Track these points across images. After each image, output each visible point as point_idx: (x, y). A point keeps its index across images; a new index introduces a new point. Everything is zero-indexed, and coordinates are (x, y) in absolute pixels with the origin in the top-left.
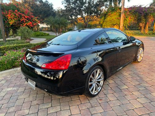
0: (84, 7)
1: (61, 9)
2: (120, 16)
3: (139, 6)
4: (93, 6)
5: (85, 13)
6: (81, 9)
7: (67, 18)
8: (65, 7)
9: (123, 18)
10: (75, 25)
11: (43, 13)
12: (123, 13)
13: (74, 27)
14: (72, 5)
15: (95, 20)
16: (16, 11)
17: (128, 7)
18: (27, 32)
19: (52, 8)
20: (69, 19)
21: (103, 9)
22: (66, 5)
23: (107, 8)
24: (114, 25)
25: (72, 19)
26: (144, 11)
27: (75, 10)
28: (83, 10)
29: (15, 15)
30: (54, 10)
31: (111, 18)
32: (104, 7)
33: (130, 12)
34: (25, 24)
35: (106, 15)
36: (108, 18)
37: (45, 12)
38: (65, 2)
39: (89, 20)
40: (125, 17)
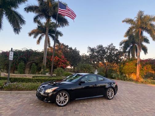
0: (105, 55)
1: (86, 55)
2: (136, 65)
3: (154, 59)
4: (113, 56)
5: (106, 61)
6: (102, 57)
7: (90, 62)
8: (90, 54)
9: (139, 68)
10: (96, 69)
11: (71, 58)
12: (139, 64)
13: (95, 71)
14: (95, 54)
15: (115, 67)
16: (57, 56)
17: (144, 59)
19: (79, 54)
20: (91, 64)
21: (122, 58)
22: (91, 53)
24: (132, 73)
25: (94, 64)
27: (98, 57)
28: (105, 58)
29: (55, 59)
30: (80, 56)
31: (128, 67)
32: (123, 57)
33: (146, 64)
34: (60, 66)
35: (124, 64)
36: (126, 67)
37: (73, 57)
38: (90, 51)
39: (110, 67)
40: (141, 67)
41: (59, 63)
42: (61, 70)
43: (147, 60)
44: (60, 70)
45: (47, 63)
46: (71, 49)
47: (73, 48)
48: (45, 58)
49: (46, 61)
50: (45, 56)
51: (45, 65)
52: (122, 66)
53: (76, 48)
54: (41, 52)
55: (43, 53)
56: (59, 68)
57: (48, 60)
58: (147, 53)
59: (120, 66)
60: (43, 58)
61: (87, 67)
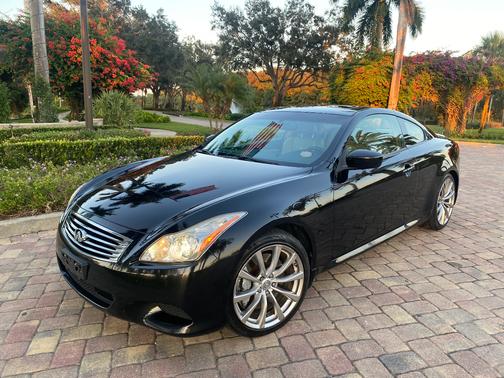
1: (200, 41)
2: (389, 76)
3: (444, 52)
4: (305, 42)
6: (266, 50)
9: (399, 85)
11: (149, 51)
12: (398, 71)
15: (309, 85)
17: (412, 55)
18: (123, 106)
19: (174, 38)
21: (333, 53)
23: (346, 50)
24: (370, 103)
26: (457, 68)
30: (179, 44)
31: (362, 81)
33: (419, 70)
34: (115, 82)
35: (347, 72)
36: (354, 83)
37: (156, 48)
38: (222, 23)
39: (290, 84)
40: (404, 82)
41: (106, 70)
42: (121, 101)
43: (420, 58)
44: (116, 100)
45: (53, 71)
46: (141, 14)
47: (152, 13)
48: (39, 46)
49: (45, 60)
50: (40, 40)
51: (47, 79)
52: (340, 79)
53: (161, 10)
54: (14, 19)
55: (25, 28)
56: (111, 93)
57: (57, 56)
58: (420, 30)
59: (333, 79)
60: (30, 46)
61: (228, 86)
